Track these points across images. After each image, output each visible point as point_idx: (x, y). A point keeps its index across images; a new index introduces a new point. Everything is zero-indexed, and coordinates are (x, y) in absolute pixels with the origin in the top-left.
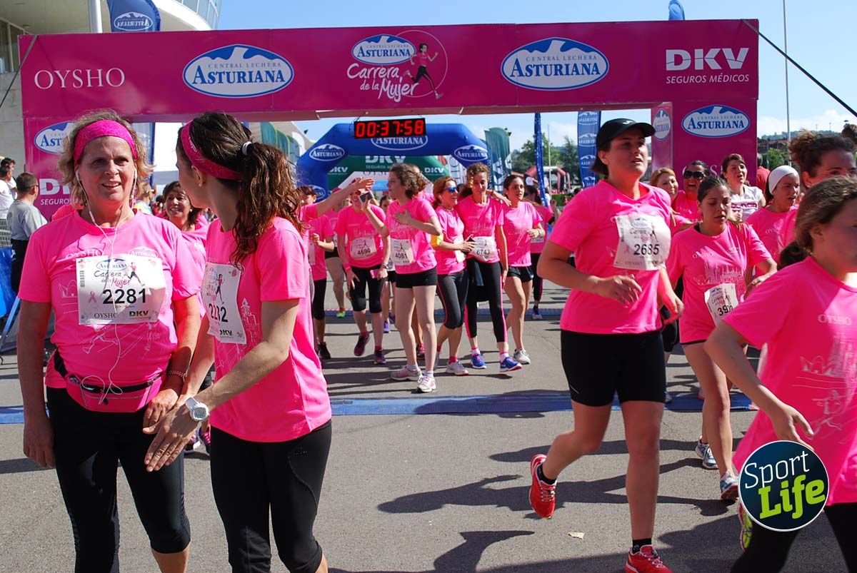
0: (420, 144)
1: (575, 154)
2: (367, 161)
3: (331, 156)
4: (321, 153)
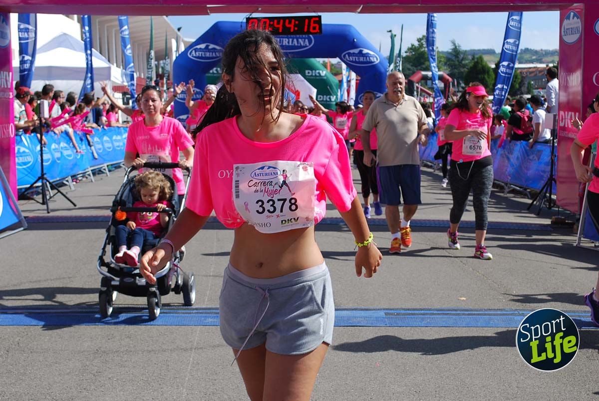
0: (306, 46)
1: (462, 60)
3: (211, 56)
4: (200, 53)
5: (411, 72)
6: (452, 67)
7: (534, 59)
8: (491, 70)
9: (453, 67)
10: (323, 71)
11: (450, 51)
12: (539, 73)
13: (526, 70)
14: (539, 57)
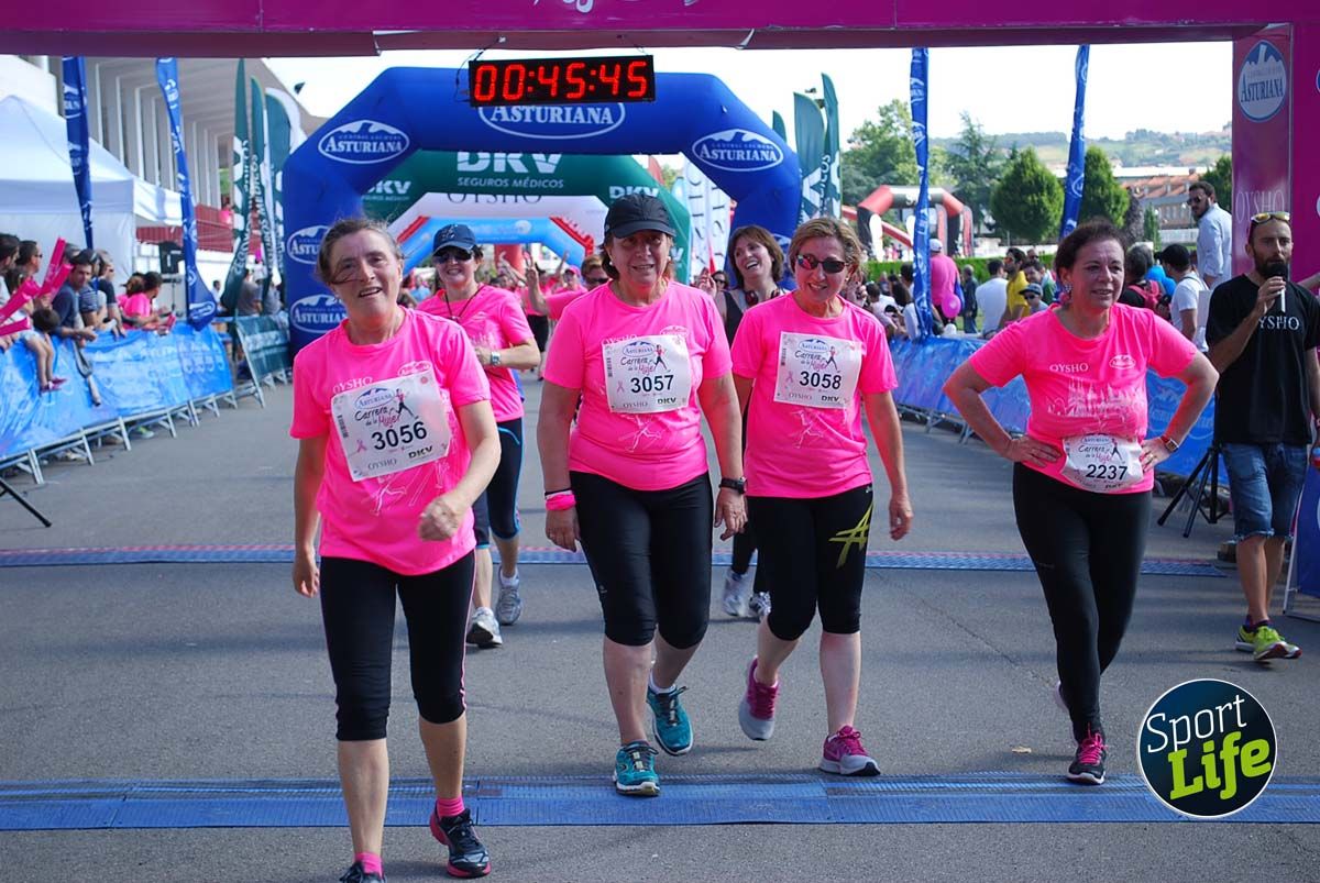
0: (610, 125)
1: (987, 158)
2: (461, 167)
3: (374, 150)
4: (349, 144)
5: (865, 188)
6: (962, 175)
7: (1158, 156)
8: (1057, 184)
9: (965, 176)
10: (651, 190)
11: (960, 137)
12: (1173, 189)
13: (1140, 183)
14: (1171, 150)
